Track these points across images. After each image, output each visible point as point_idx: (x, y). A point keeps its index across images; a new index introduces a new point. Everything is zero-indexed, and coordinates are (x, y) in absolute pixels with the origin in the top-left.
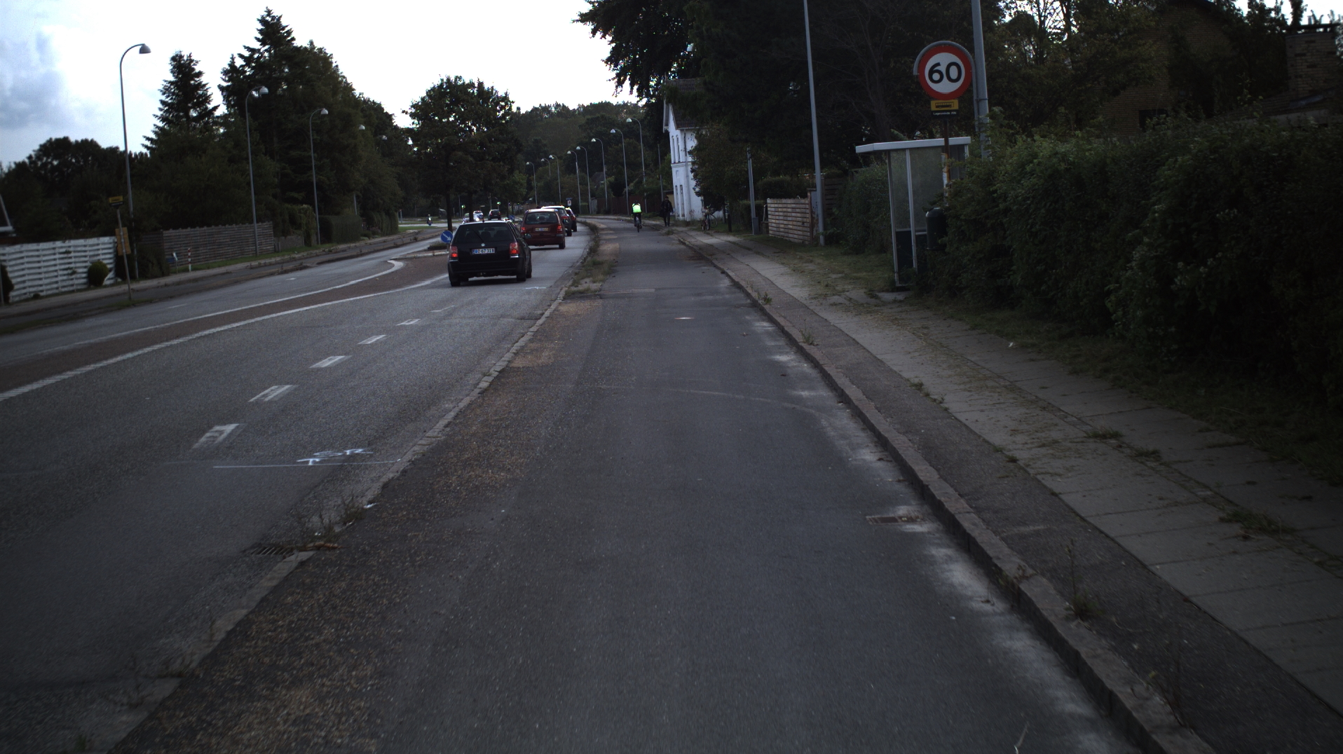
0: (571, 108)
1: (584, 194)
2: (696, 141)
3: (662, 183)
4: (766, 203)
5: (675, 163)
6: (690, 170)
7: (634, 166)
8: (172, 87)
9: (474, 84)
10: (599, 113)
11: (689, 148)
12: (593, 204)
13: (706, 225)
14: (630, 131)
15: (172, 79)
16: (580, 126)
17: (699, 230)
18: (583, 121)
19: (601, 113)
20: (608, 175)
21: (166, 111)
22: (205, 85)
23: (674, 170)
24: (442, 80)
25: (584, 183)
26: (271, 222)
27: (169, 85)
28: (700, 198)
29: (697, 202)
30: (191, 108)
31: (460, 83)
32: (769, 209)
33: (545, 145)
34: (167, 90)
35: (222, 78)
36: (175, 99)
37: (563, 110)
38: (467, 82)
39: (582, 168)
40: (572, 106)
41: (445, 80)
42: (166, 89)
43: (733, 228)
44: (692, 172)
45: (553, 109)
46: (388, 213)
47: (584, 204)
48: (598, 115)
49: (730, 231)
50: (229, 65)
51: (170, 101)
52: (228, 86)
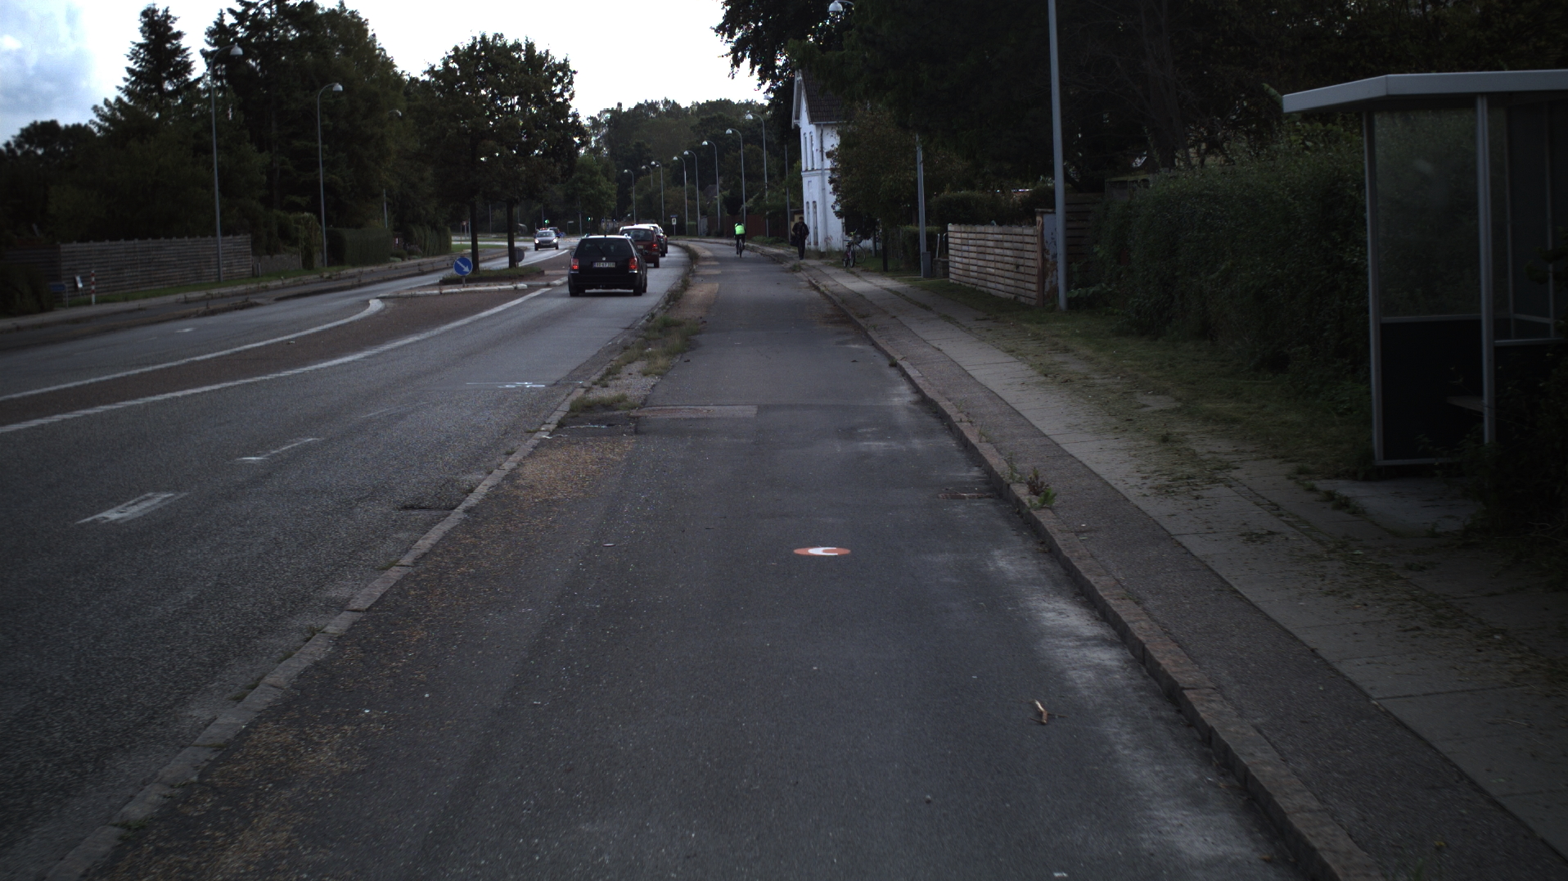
0: (683, 106)
1: (692, 211)
2: (838, 138)
3: (789, 199)
4: (946, 230)
5: (807, 170)
6: (827, 179)
7: (754, 177)
8: (142, 51)
9: (520, 45)
10: (717, 113)
11: (828, 147)
12: (703, 223)
13: (849, 260)
14: (751, 133)
15: (141, 40)
16: (693, 128)
17: (837, 265)
18: (696, 121)
19: (720, 113)
20: (723, 188)
21: (132, 83)
22: (185, 50)
23: (805, 181)
24: (475, 38)
25: (692, 197)
26: (249, 235)
27: (137, 48)
28: (840, 220)
29: (836, 225)
30: (165, 79)
31: (499, 43)
32: (950, 240)
33: (649, 150)
34: (135, 54)
35: (206, 41)
36: (144, 67)
37: (673, 108)
38: (510, 43)
39: (691, 178)
40: (685, 103)
41: (478, 39)
42: (133, 54)
43: (890, 266)
44: (831, 182)
45: (661, 106)
46: (434, 227)
47: (692, 223)
48: (714, 114)
49: (884, 270)
50: (216, 23)
51: (138, 69)
52: (214, 52)
